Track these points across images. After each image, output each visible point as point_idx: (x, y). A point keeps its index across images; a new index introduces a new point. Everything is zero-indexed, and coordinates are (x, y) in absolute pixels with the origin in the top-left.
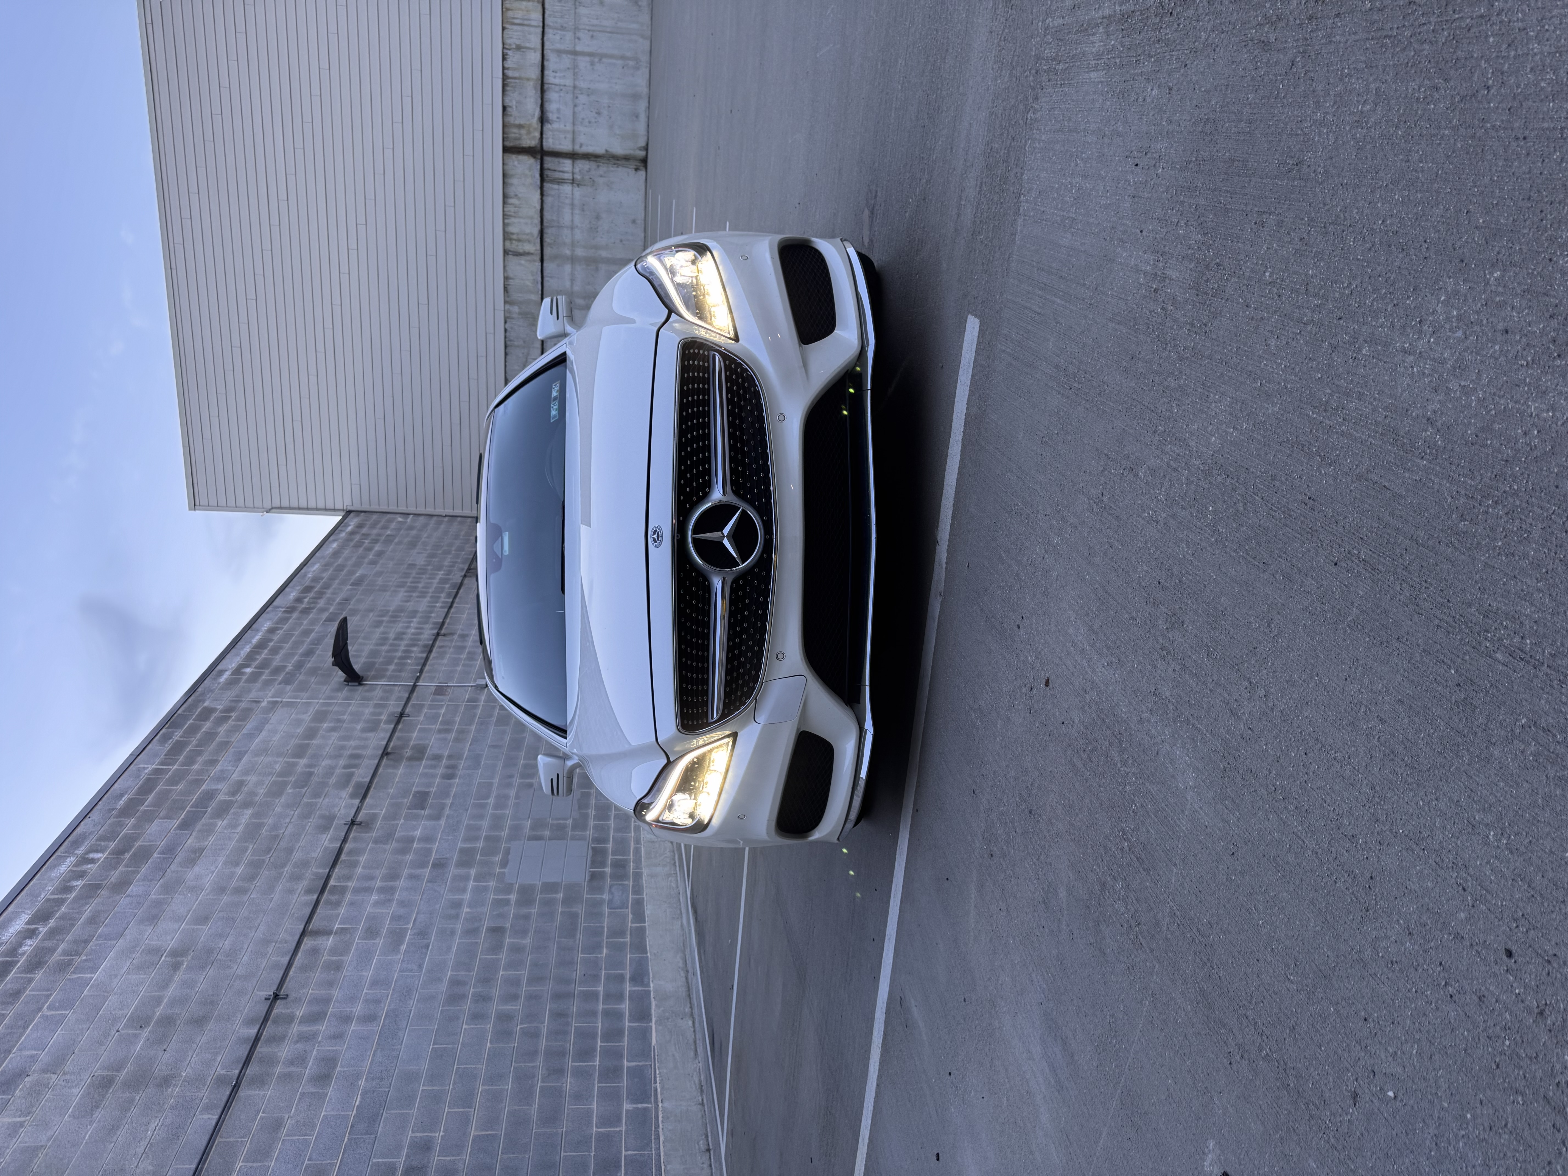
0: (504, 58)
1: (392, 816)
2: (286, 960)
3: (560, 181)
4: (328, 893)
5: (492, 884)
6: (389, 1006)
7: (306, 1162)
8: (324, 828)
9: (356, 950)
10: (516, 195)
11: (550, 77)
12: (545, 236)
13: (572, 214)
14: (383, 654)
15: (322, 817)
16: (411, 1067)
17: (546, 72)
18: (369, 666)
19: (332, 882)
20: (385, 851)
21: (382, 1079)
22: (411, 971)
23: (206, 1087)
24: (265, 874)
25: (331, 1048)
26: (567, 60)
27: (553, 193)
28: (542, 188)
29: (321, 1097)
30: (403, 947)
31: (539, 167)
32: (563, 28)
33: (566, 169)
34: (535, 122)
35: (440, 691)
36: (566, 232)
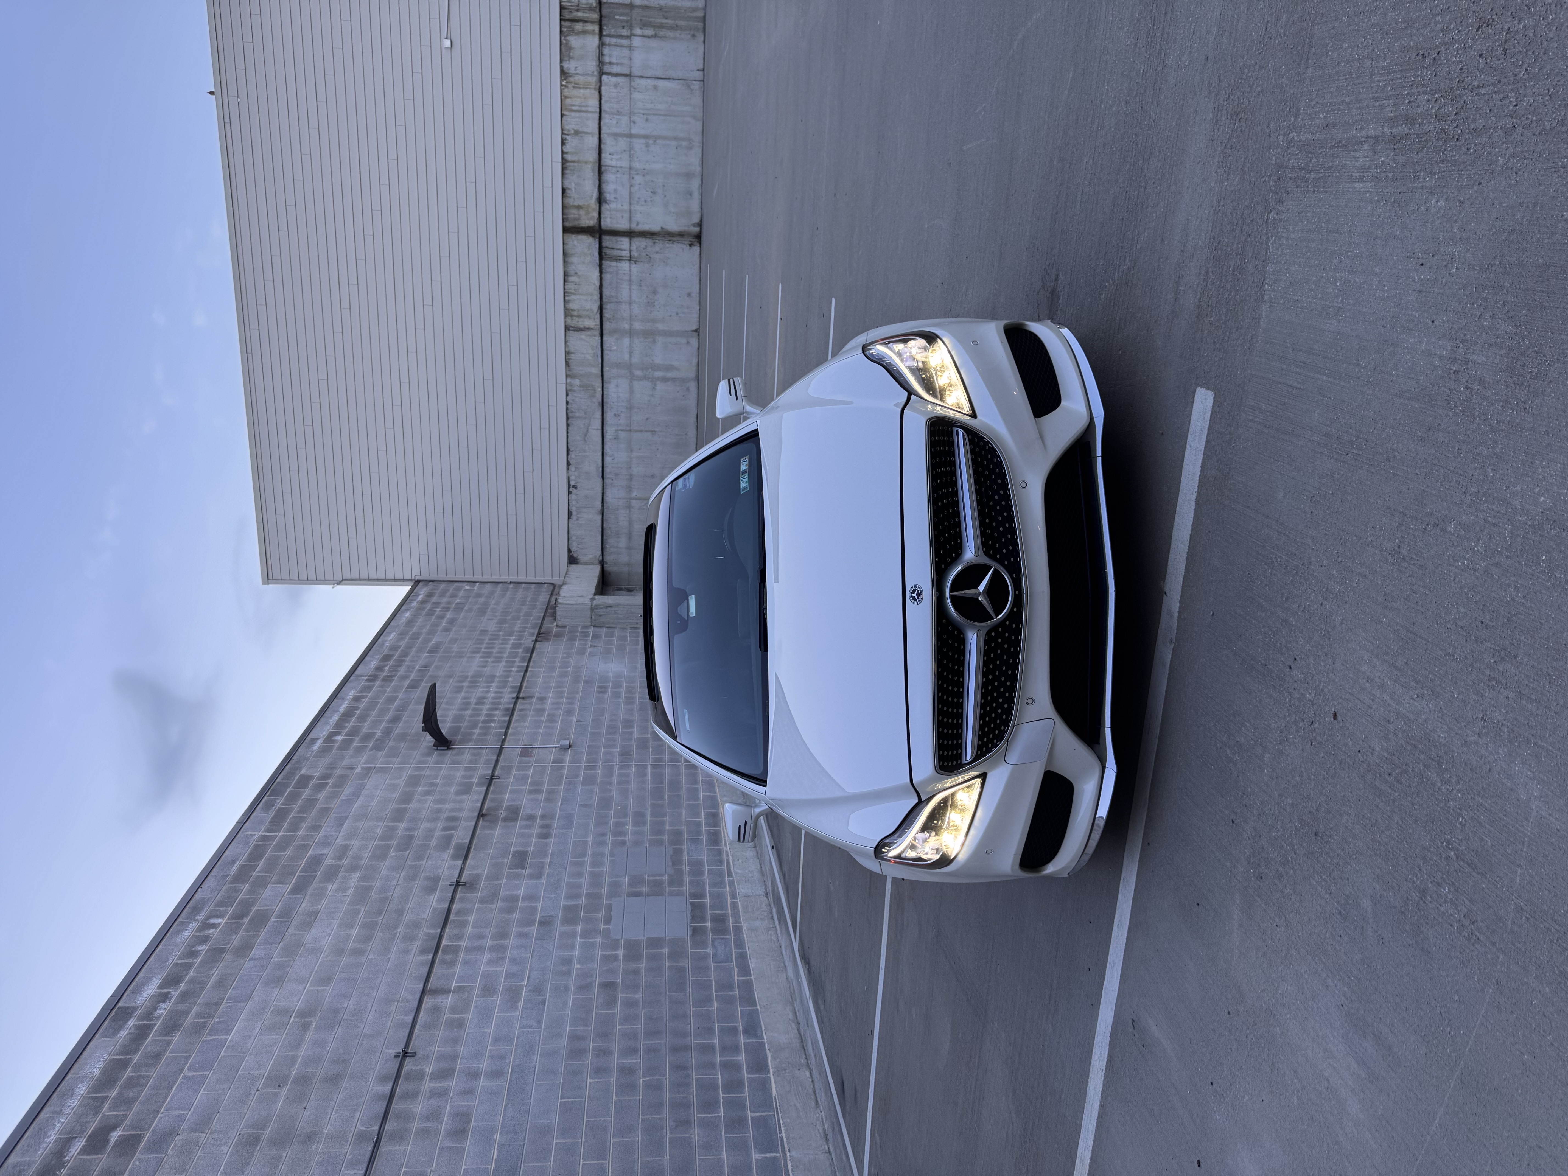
0: (563, 144)
1: (495, 876)
2: (410, 1018)
3: (618, 259)
4: (442, 952)
5: (599, 940)
6: (514, 1061)
8: (431, 890)
9: (476, 1007)
10: (576, 273)
11: (607, 160)
12: (604, 311)
13: (630, 289)
14: (467, 718)
15: (427, 878)
16: (542, 1121)
17: (603, 155)
18: (456, 730)
19: (444, 942)
20: (492, 910)
21: (516, 1133)
22: (530, 1027)
23: (349, 1143)
24: (379, 935)
25: (463, 1104)
26: (623, 143)
27: (611, 270)
28: (600, 265)
29: (460, 1151)
30: (521, 1004)
31: (597, 246)
32: (618, 113)
33: (623, 247)
34: (593, 203)
35: (526, 753)
36: (624, 307)
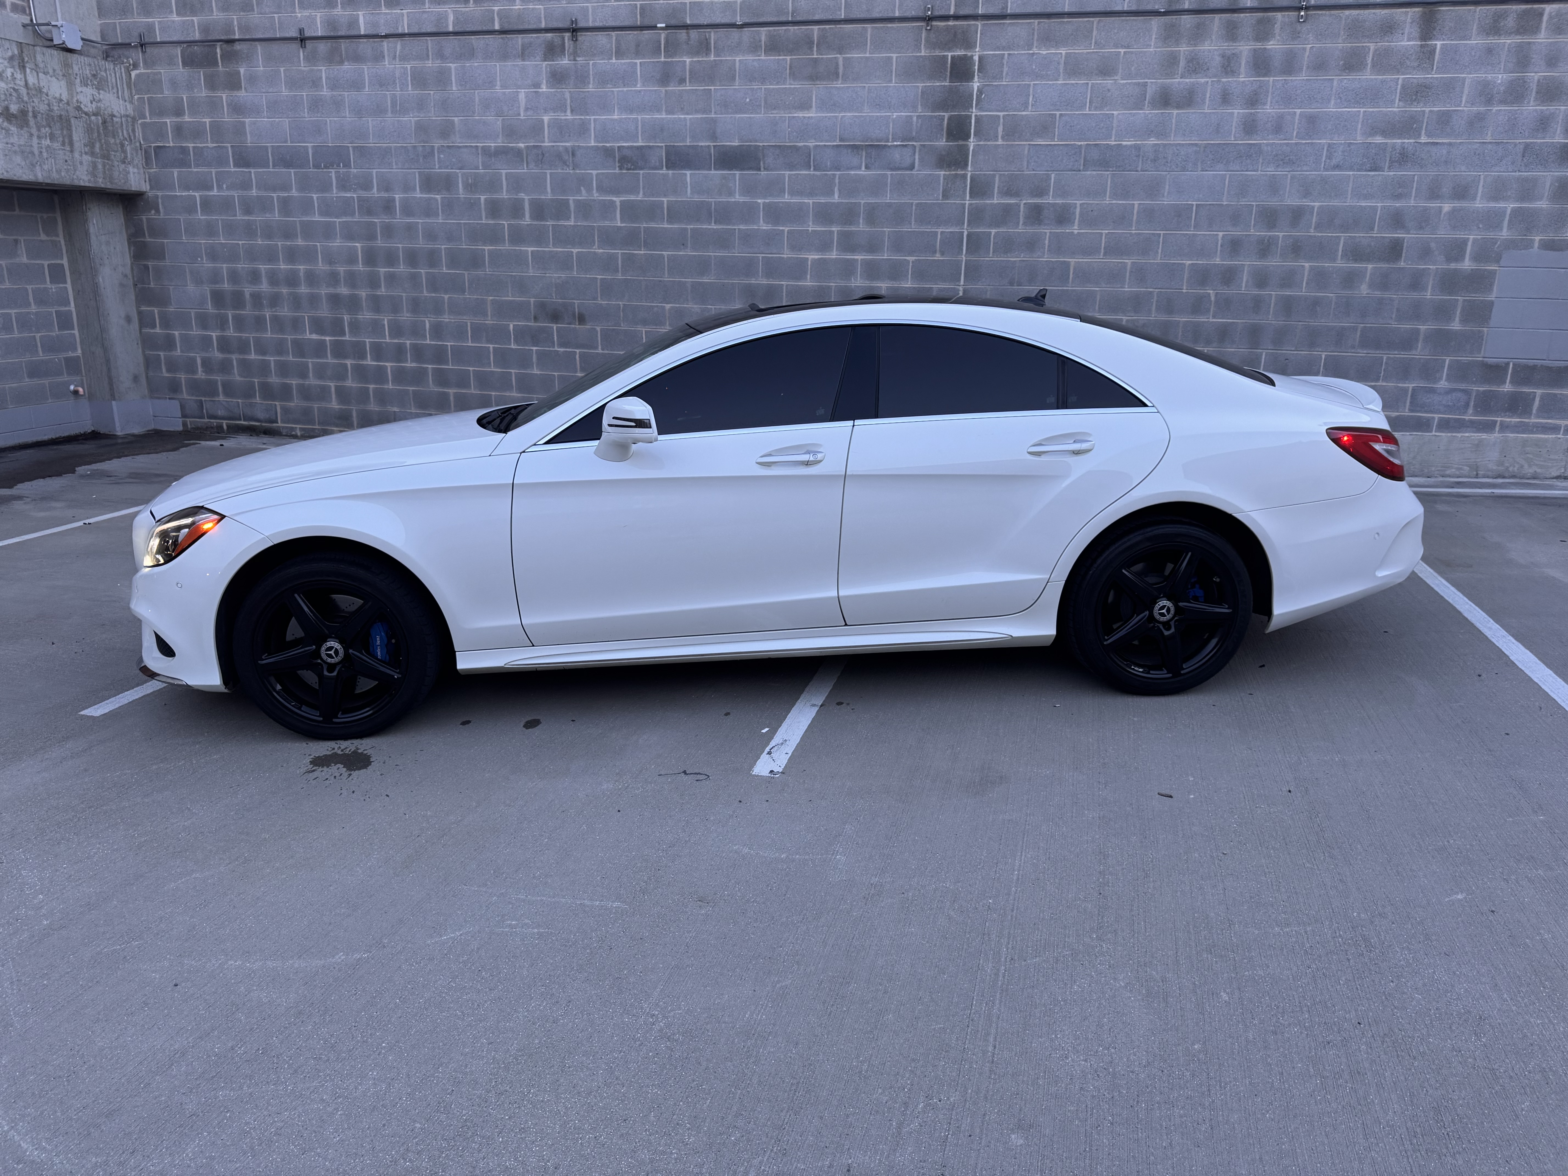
4: (1524, 11)
5: (1504, 234)
6: (1267, 145)
7: (1058, 113)
9: (1384, 81)
16: (1167, 187)
21: (1154, 161)
22: (1330, 157)
29: (1139, 106)
30: (1379, 140)
